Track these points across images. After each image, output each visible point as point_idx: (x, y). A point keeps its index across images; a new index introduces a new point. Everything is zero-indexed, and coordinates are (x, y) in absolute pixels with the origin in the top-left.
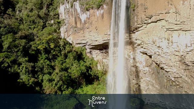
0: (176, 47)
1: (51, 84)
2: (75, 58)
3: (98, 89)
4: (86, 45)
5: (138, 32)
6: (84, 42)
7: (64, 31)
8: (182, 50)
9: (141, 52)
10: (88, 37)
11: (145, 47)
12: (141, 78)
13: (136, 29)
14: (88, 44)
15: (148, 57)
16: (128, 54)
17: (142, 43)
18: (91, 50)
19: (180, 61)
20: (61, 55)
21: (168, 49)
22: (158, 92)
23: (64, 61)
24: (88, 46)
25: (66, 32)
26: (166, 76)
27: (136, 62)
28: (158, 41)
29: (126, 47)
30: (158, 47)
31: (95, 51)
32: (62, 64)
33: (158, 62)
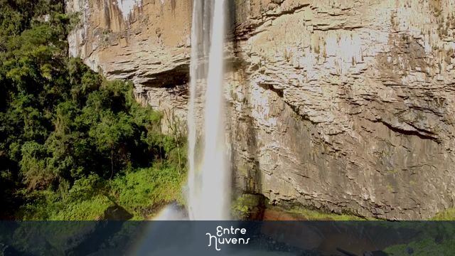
0: (333, 65)
1: (42, 162)
2: (105, 105)
3: (163, 178)
4: (134, 75)
5: (255, 36)
6: (127, 67)
7: (78, 42)
8: (344, 72)
9: (260, 85)
10: (138, 55)
11: (269, 71)
12: (261, 145)
13: (250, 29)
14: (138, 72)
15: (275, 95)
16: (232, 91)
17: (263, 63)
18: (147, 88)
19: (341, 96)
20: (70, 97)
21: (317, 71)
22: (297, 171)
23: (78, 110)
24: (139, 79)
25: (83, 44)
26: (313, 134)
27: (250, 108)
28: (296, 54)
29: (226, 75)
30: (296, 68)
31: (156, 89)
32: (72, 118)
33: (296, 104)
